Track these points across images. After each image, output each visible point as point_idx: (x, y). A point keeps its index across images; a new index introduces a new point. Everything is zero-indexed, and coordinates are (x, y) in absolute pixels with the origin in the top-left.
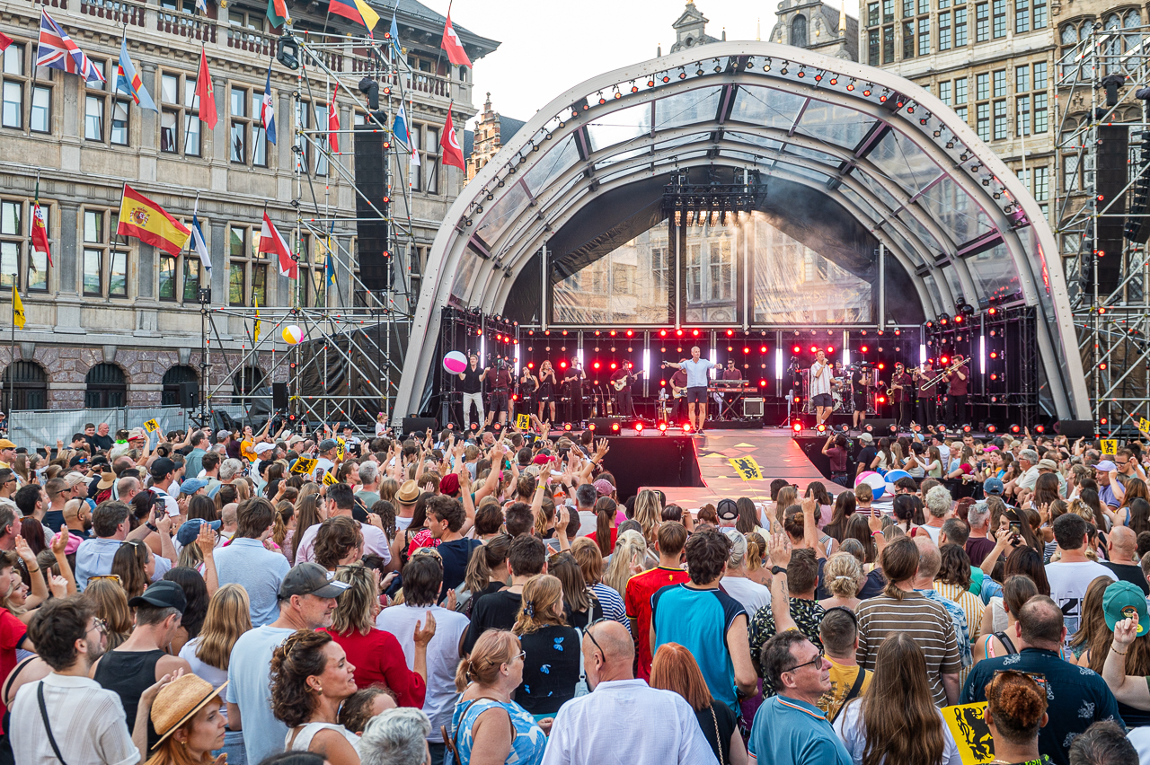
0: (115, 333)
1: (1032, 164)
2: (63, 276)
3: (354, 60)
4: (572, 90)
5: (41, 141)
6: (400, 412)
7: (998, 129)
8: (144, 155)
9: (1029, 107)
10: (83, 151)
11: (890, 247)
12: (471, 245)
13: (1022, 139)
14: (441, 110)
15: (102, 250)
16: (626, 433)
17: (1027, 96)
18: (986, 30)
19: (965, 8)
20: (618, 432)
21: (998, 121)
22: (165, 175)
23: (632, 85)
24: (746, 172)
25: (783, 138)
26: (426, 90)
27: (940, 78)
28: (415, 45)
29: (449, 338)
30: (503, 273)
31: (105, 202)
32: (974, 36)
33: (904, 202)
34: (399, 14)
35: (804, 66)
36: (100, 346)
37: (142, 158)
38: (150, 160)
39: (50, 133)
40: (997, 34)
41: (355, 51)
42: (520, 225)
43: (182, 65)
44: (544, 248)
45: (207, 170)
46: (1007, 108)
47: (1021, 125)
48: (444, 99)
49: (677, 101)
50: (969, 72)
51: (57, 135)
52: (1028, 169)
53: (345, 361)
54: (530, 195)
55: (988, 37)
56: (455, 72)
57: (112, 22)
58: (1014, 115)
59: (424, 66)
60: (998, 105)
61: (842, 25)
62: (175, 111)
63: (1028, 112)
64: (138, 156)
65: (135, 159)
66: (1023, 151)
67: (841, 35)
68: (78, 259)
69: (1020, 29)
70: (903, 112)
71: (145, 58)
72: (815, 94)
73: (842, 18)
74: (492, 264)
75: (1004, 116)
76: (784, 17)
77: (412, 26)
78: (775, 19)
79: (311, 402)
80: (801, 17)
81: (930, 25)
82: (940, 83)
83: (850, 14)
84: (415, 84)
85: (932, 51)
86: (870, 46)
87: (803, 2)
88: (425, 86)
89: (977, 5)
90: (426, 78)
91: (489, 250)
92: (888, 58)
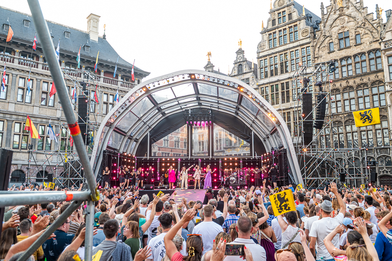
0: (22, 160)
2: (6, 143)
3: (104, 78)
5: (2, 102)
8: (35, 106)
10: (16, 105)
11: (255, 132)
15: (20, 135)
18: (294, 68)
19: (288, 61)
20: (152, 189)
22: (42, 112)
26: (127, 87)
27: (281, 82)
28: (123, 73)
31: (22, 120)
32: (290, 69)
34: (118, 65)
36: (17, 164)
37: (34, 107)
38: (37, 107)
39: (6, 99)
43: (49, 79)
44: (149, 133)
45: (55, 111)
50: (290, 80)
51: (8, 100)
56: (136, 82)
57: (28, 67)
59: (127, 80)
61: (253, 67)
62: (46, 93)
64: (33, 106)
65: (32, 107)
67: (252, 70)
68: (12, 138)
71: (37, 77)
73: (253, 64)
76: (236, 65)
77: (122, 68)
80: (241, 65)
81: (278, 66)
83: (255, 63)
84: (123, 85)
85: (279, 74)
86: (261, 73)
87: (241, 60)
88: (127, 86)
89: (291, 60)
90: (127, 83)
91: (126, 133)
92: (266, 76)
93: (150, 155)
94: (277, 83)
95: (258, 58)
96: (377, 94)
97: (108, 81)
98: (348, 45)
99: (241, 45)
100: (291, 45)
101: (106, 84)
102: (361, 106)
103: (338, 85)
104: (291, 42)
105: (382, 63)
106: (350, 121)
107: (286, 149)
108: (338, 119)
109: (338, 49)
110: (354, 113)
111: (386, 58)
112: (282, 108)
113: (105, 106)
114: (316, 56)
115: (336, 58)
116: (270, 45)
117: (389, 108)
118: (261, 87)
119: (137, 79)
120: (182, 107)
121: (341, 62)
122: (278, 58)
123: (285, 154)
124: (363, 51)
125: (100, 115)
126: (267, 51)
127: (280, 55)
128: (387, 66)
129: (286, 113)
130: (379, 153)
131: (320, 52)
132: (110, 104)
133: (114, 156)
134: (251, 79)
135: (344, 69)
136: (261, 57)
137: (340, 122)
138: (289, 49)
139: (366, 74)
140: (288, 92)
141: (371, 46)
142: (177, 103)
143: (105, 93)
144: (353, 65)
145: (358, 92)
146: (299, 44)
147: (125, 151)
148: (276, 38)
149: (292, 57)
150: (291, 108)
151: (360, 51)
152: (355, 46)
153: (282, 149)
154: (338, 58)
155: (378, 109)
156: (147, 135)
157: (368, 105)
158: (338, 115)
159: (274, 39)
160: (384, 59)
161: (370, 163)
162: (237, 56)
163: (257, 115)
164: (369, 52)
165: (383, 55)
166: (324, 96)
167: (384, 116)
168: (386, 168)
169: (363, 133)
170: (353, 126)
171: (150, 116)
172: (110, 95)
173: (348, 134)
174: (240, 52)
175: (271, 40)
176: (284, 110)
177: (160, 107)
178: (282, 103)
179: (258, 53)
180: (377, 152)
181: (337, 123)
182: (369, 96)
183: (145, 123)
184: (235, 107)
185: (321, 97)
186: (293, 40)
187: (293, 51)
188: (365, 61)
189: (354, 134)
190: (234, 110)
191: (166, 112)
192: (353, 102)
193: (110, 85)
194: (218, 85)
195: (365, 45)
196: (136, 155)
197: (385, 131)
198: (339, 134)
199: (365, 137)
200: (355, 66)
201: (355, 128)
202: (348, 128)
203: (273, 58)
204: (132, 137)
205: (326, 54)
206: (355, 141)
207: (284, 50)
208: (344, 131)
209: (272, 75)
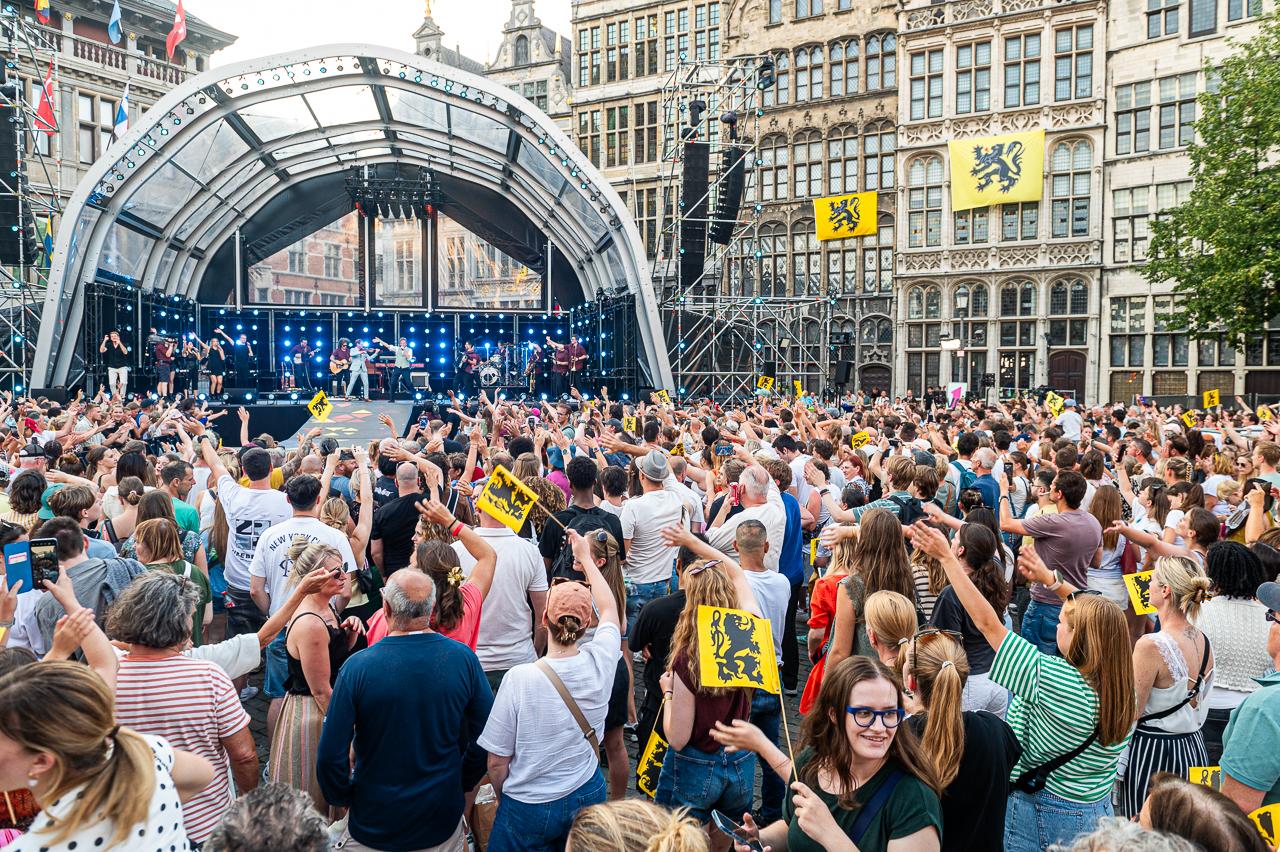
3: (76, 41)
18: (673, 61)
19: (656, 40)
26: (158, 77)
28: (144, 31)
32: (663, 65)
44: (238, 233)
55: (674, 67)
56: (191, 64)
59: (159, 54)
61: (558, 47)
67: (557, 56)
73: (558, 39)
76: (509, 36)
77: (140, 13)
80: (522, 37)
81: (629, 53)
83: (565, 36)
84: (146, 71)
85: (630, 76)
86: (581, 69)
87: (526, 24)
88: (158, 74)
89: (666, 39)
90: (158, 65)
91: (161, 231)
92: (595, 80)
93: (245, 300)
94: (623, 103)
95: (576, 22)
96: (875, 156)
97: (90, 52)
98: (817, 11)
101: (86, 61)
102: (836, 186)
103: (783, 121)
105: (895, 71)
106: (805, 223)
107: (634, 296)
108: (778, 216)
109: (791, 19)
110: (816, 202)
111: (908, 57)
112: (634, 177)
113: (86, 135)
114: (733, 34)
115: (784, 46)
117: (900, 194)
118: (581, 110)
119: (192, 53)
120: (342, 158)
121: (796, 57)
122: (630, 26)
123: (632, 307)
124: (853, 32)
125: (71, 167)
126: (601, 5)
127: (637, 19)
128: (908, 81)
129: (645, 192)
130: (866, 311)
131: (746, 22)
132: (104, 130)
133: (123, 303)
134: (551, 85)
135: (803, 78)
136: (583, 21)
137: (780, 224)
139: (854, 98)
140: (653, 131)
141: (875, 19)
142: (324, 144)
143: (81, 94)
144: (826, 68)
145: (833, 145)
147: (161, 286)
149: (668, 30)
150: (659, 178)
151: (845, 32)
152: (836, 14)
153: (624, 294)
154: (789, 46)
155: (873, 196)
156: (231, 240)
157: (852, 184)
158: (776, 205)
160: (903, 60)
161: (838, 338)
162: (514, 10)
163: (560, 195)
164: (869, 36)
165: (901, 49)
166: (739, 153)
167: (887, 215)
168: (879, 347)
169: (833, 257)
170: (811, 236)
171: (240, 181)
172: (103, 99)
173: (798, 259)
176: (639, 182)
177: (270, 155)
178: (636, 162)
179: (575, 6)
180: (862, 308)
181: (773, 226)
182: (856, 159)
183: (223, 203)
184: (500, 168)
185: (732, 155)
187: (673, 12)
188: (856, 60)
189: (813, 258)
190: (497, 177)
191: (291, 171)
192: (817, 172)
193: (100, 65)
194: (449, 100)
195: (859, 14)
196: (199, 299)
197: (885, 253)
198: (776, 256)
199: (837, 268)
200: (831, 73)
201: (815, 242)
202: (800, 243)
203: (616, 27)
204: (183, 242)
205: (759, 29)
206: (813, 277)
207: (649, 6)
208: (788, 248)
209: (611, 77)
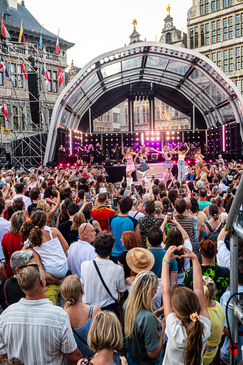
1: (241, 79)
3: (29, 50)
4: (95, 59)
6: (46, 161)
7: (230, 68)
9: (240, 61)
11: (196, 106)
12: (66, 108)
13: (238, 71)
14: (57, 66)
16: (115, 165)
17: (239, 57)
19: (220, 29)
20: (113, 165)
21: (230, 65)
23: (114, 57)
24: (151, 83)
25: (162, 72)
26: (52, 60)
27: (212, 52)
28: (48, 45)
29: (60, 138)
30: (77, 117)
32: (223, 38)
33: (200, 92)
34: (43, 35)
35: (167, 49)
40: (230, 38)
41: (29, 47)
42: (81, 102)
44: (90, 109)
46: (233, 61)
47: (237, 66)
48: (58, 62)
49: (128, 61)
50: (221, 50)
52: (239, 80)
53: (29, 146)
54: (84, 92)
55: (227, 38)
56: (61, 53)
58: (235, 63)
59: (51, 52)
60: (230, 60)
61: (182, 36)
63: (239, 62)
66: (238, 75)
67: (182, 39)
69: (237, 36)
70: (198, 63)
72: (171, 58)
73: (182, 33)
74: (73, 114)
75: (232, 64)
76: (164, 34)
77: (47, 39)
78: (161, 34)
79: (18, 159)
80: (169, 33)
81: (209, 35)
82: (212, 54)
83: (184, 32)
84: (48, 58)
85: (209, 44)
86: (191, 42)
87: (170, 28)
88: (52, 58)
89: (224, 28)
90: (52, 55)
92: (197, 46)
93: (92, 131)
94: (208, 53)
95: (188, 26)
99: (169, 11)
100: (225, 11)
104: (224, 8)
116: (202, 12)
119: (62, 50)
122: (209, 25)
126: (198, 18)
127: (212, 22)
136: (191, 25)
138: (223, 15)
146: (233, 10)
148: (208, 3)
149: (225, 25)
159: (206, 4)
162: (165, 24)
174: (169, 19)
175: (203, 5)
179: (189, 20)
186: (227, 6)
187: (227, 18)
203: (204, 26)
207: (217, 17)
209: (203, 45)
